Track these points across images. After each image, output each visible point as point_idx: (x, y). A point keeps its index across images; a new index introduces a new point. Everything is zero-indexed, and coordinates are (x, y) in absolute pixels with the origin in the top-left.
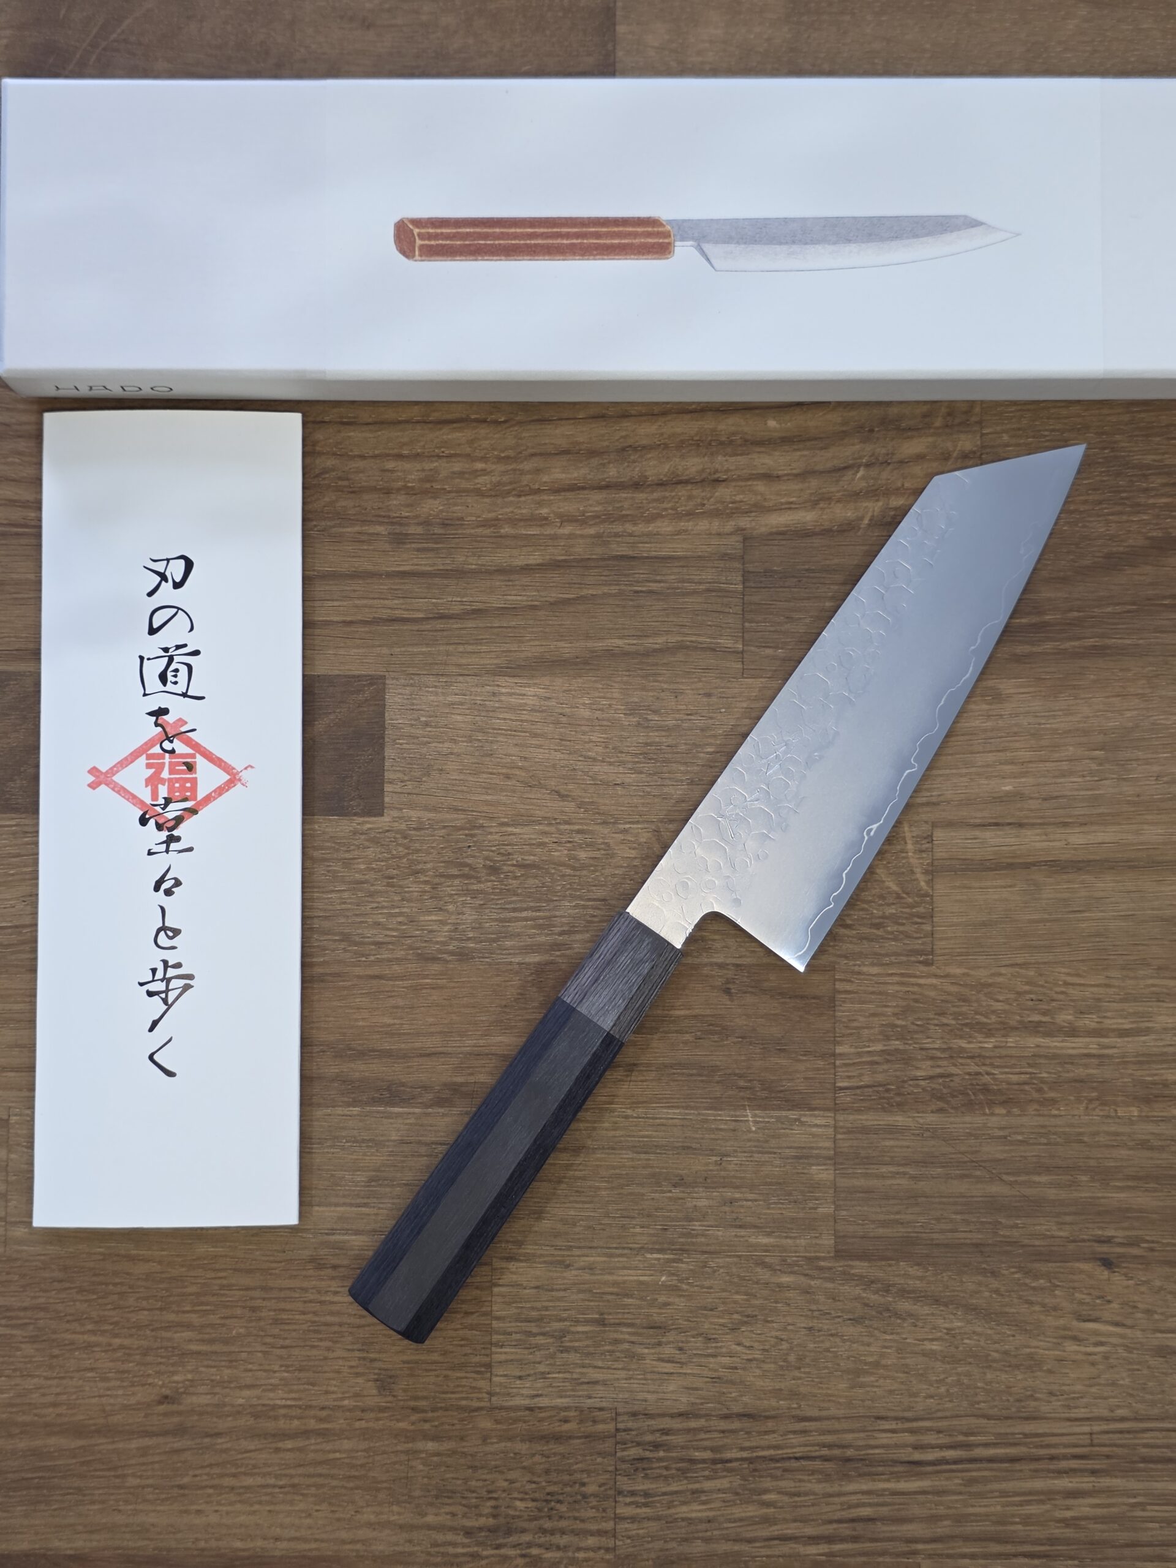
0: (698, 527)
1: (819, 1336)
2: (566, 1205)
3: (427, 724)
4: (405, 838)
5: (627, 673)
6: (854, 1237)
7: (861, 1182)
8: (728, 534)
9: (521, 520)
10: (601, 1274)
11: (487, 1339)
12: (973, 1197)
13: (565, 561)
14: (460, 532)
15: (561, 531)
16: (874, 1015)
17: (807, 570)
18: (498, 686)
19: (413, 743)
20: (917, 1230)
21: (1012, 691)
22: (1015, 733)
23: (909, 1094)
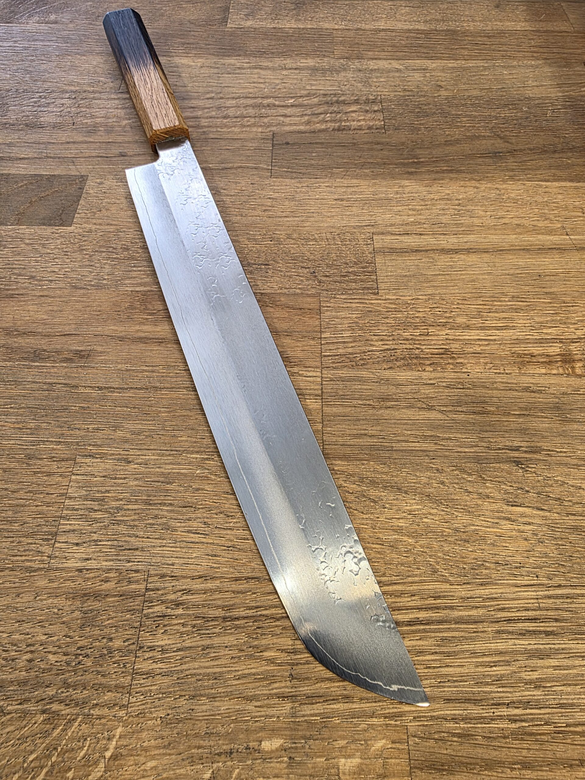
0: (252, 130)
2: (135, 422)
4: (80, 235)
6: (338, 445)
8: (266, 132)
10: (153, 468)
16: (344, 318)
21: (408, 184)
22: (412, 199)
23: (368, 359)
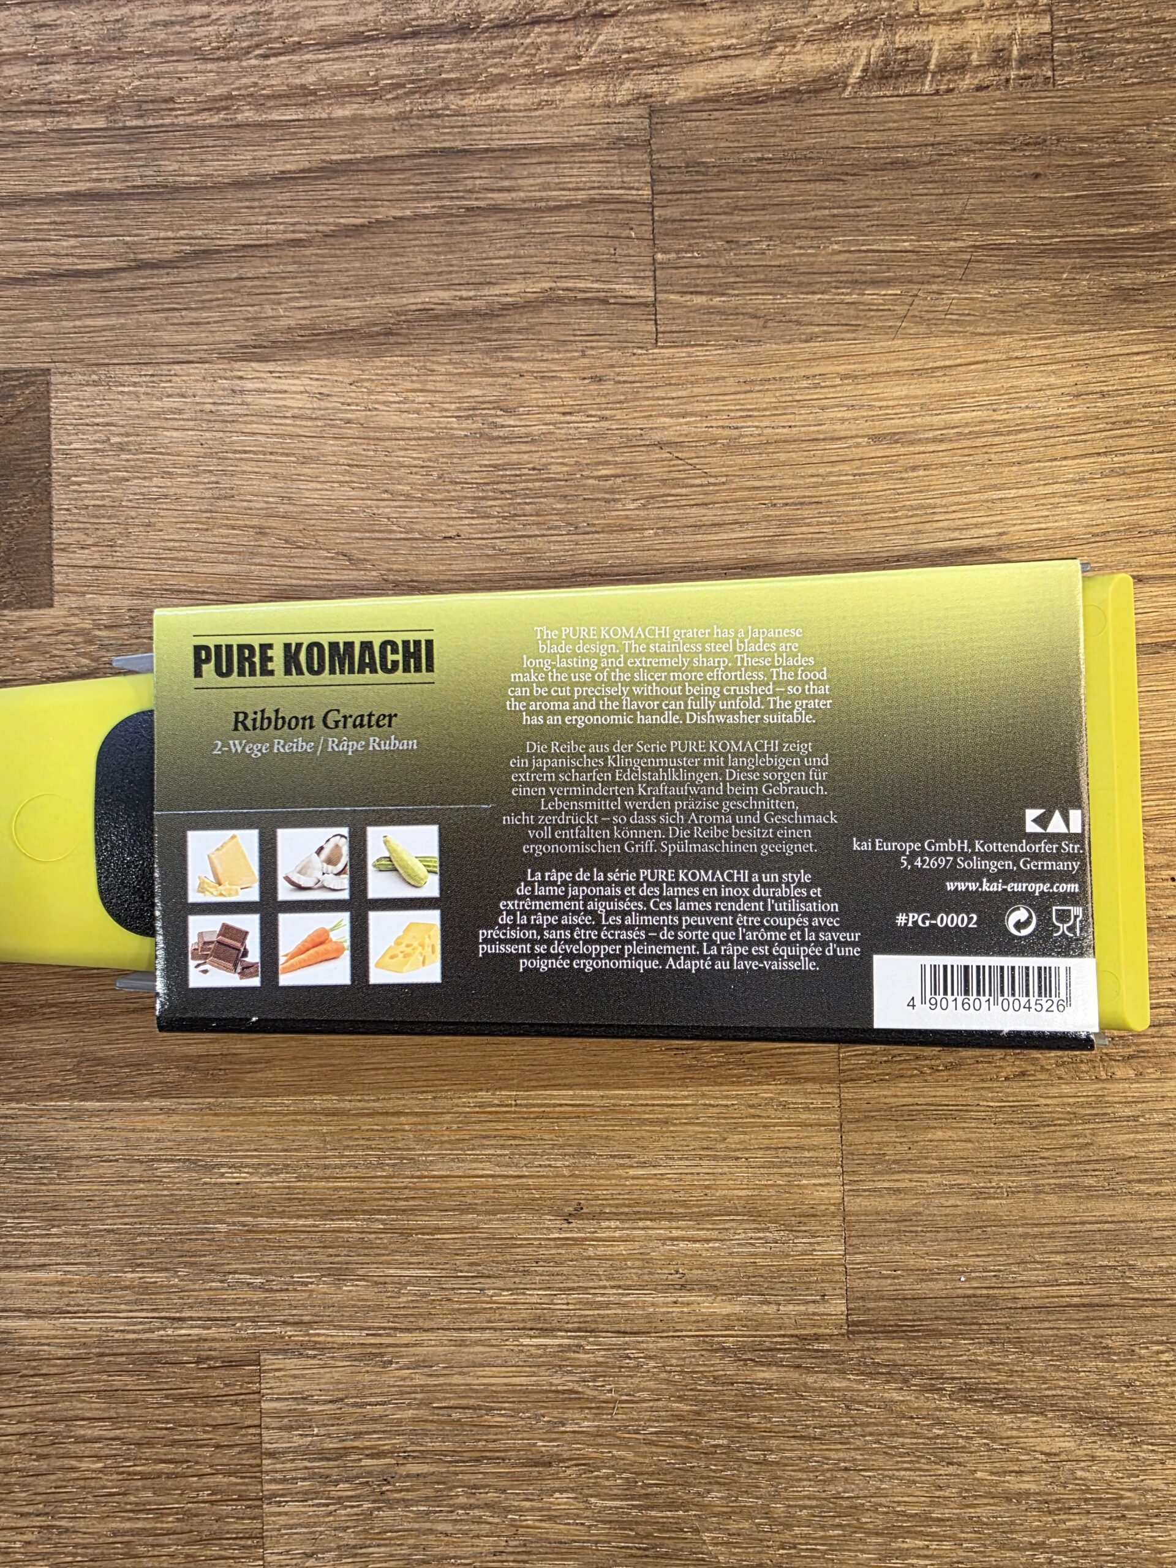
0: (570, 95)
1: (823, 1472)
3: (122, 448)
4: (91, 642)
5: (460, 348)
6: (882, 1298)
7: (890, 1203)
8: (622, 105)
9: (268, 97)
11: (253, 1490)
12: (1083, 1223)
13: (349, 162)
14: (167, 121)
15: (339, 112)
17: (759, 160)
18: (241, 378)
19: (100, 481)
20: (986, 1284)
21: (1117, 351)
22: (1128, 422)
